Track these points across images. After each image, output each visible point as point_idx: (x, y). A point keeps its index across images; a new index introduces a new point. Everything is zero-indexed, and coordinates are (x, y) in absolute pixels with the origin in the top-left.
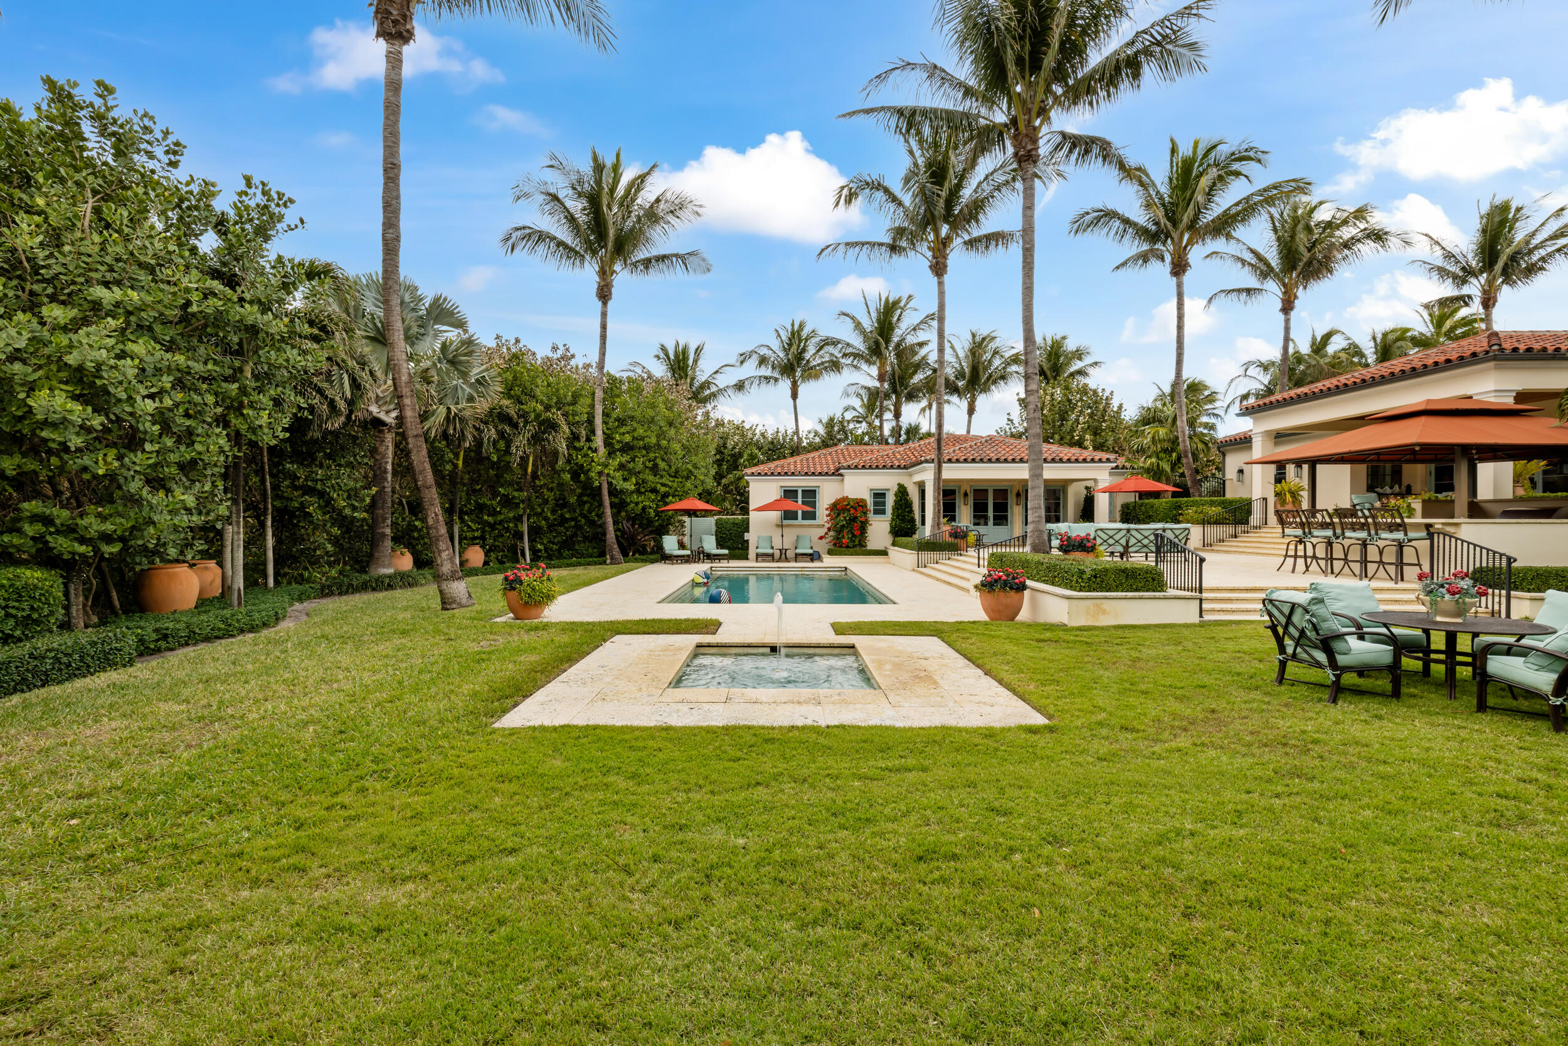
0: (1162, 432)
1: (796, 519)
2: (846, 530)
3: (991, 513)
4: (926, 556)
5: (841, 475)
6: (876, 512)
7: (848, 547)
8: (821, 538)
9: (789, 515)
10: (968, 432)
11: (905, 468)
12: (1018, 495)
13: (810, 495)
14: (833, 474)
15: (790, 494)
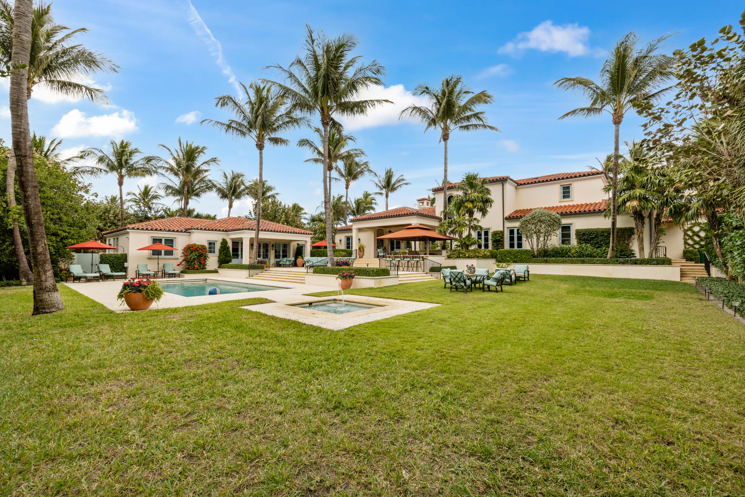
0: (323, 225)
1: (161, 255)
2: (196, 261)
3: (281, 254)
4: (252, 272)
5: (190, 233)
6: (210, 252)
7: (197, 269)
8: (178, 265)
9: (157, 253)
10: (229, 216)
11: (226, 231)
12: (273, 246)
13: (170, 242)
14: (185, 232)
15: (156, 241)
